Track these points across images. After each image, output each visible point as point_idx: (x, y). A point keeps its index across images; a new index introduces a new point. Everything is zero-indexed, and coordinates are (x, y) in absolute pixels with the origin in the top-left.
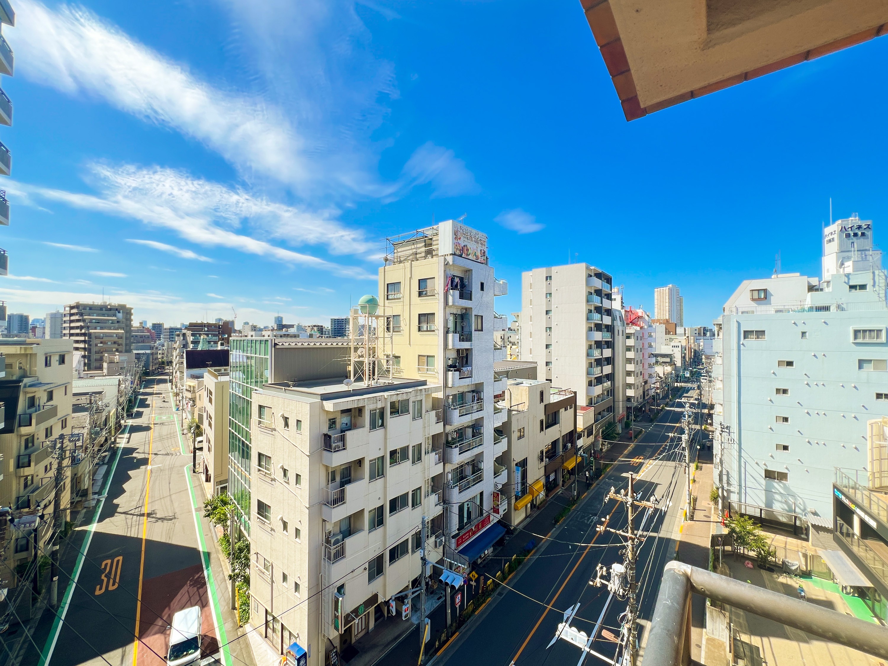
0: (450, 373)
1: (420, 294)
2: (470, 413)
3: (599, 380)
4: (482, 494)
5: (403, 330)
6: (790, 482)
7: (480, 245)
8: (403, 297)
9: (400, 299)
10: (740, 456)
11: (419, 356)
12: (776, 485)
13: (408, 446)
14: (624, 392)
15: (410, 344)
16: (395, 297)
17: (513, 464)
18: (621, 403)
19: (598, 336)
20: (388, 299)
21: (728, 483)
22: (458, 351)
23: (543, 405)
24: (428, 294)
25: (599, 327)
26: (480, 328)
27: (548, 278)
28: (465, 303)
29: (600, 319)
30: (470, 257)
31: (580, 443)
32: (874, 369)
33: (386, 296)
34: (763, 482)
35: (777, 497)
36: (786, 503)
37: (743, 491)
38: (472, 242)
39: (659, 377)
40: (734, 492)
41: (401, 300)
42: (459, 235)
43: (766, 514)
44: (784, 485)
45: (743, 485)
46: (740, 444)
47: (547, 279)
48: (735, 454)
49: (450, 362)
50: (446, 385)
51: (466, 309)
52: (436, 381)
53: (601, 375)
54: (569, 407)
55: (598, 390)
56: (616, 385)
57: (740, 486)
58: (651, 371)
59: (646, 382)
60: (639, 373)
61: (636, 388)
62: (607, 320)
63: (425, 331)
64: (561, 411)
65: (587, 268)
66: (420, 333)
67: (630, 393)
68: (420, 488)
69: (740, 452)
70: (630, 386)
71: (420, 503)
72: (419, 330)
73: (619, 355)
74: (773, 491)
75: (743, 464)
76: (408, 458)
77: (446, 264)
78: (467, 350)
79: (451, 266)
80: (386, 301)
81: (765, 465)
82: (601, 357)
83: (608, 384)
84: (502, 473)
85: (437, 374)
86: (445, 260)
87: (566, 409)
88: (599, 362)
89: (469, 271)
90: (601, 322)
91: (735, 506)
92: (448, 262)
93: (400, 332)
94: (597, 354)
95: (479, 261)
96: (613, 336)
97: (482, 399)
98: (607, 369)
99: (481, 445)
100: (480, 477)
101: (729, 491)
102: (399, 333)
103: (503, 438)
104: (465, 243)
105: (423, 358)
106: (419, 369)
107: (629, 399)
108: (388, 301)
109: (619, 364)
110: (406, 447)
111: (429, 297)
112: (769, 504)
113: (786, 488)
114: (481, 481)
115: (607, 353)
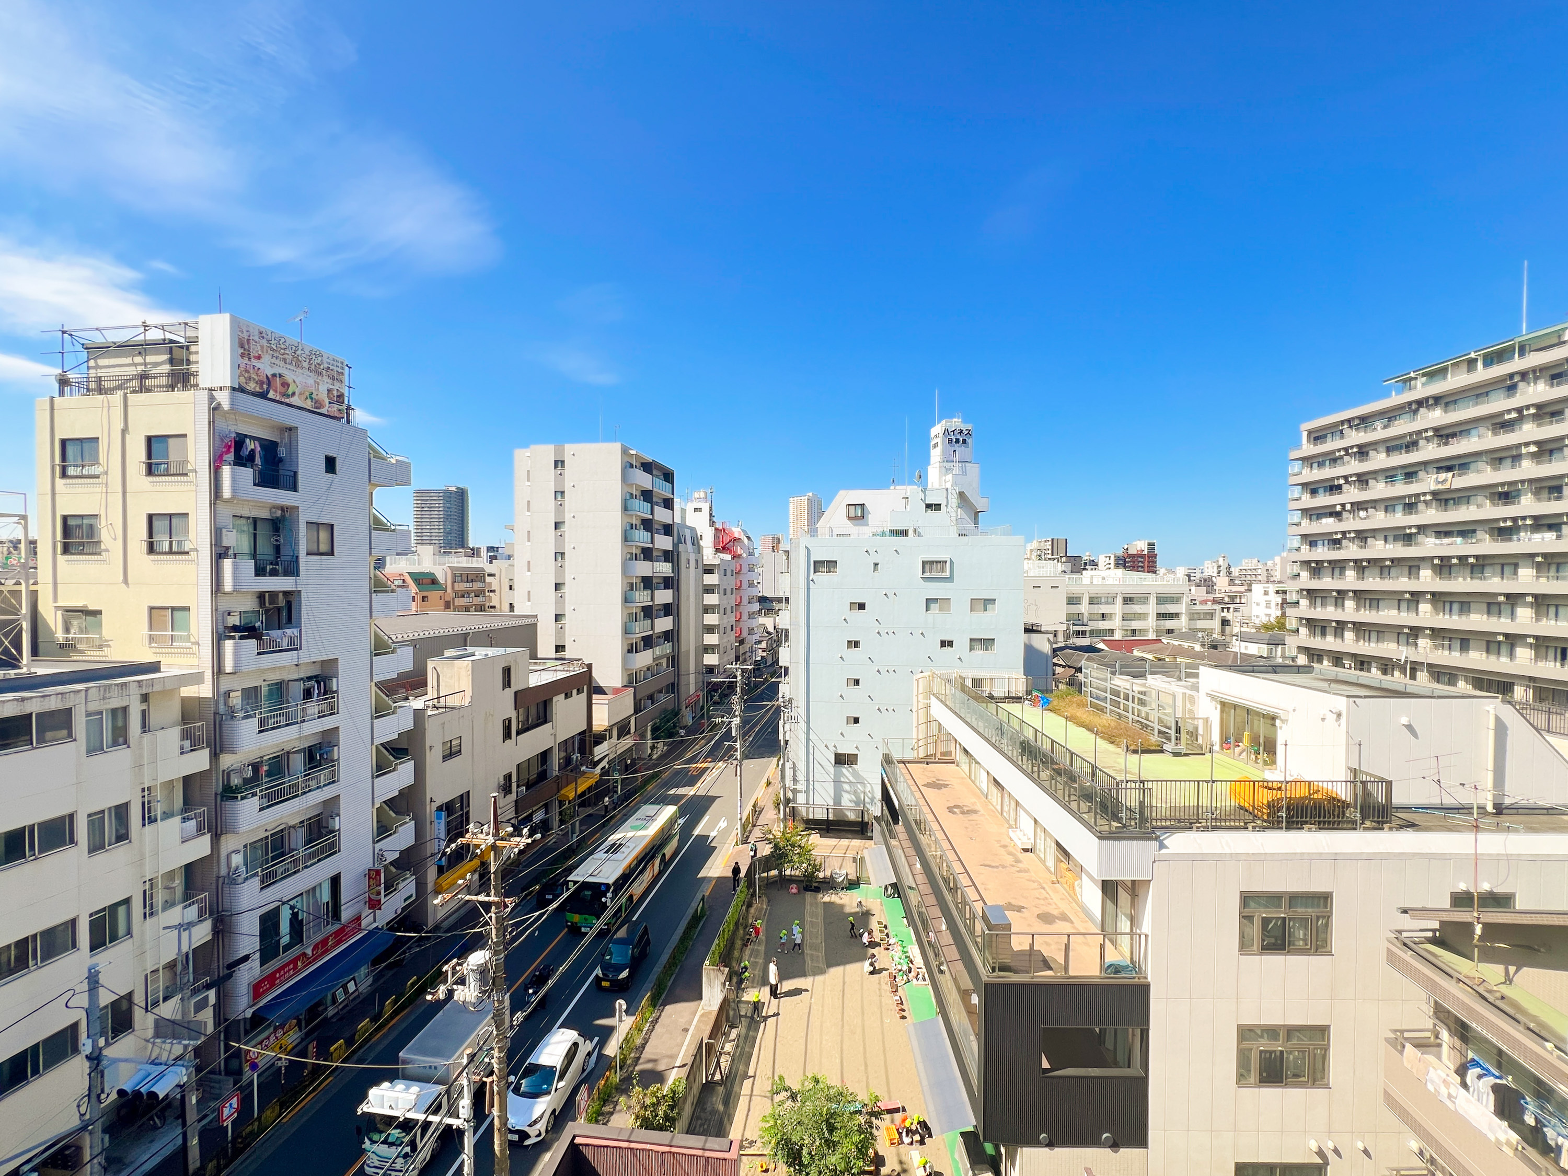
0: (229, 645)
1: (150, 470)
2: (297, 723)
3: (648, 642)
4: (335, 881)
5: (107, 550)
6: (860, 767)
7: (326, 379)
8: (106, 473)
9: (97, 477)
10: (808, 740)
11: (151, 609)
12: (844, 770)
13: (71, 816)
14: (699, 659)
15: (126, 581)
16: (85, 472)
17: (430, 809)
18: (692, 678)
19: (644, 568)
20: (64, 475)
21: (795, 780)
22: (261, 596)
23: (509, 693)
24: (172, 471)
25: (648, 554)
26: (324, 547)
27: (559, 463)
28: (279, 497)
29: (649, 540)
30: (295, 400)
31: (600, 751)
32: (940, 610)
33: (58, 469)
34: (831, 769)
35: (846, 787)
36: (855, 793)
37: (811, 787)
38: (299, 370)
39: (768, 633)
40: (800, 792)
41: (102, 479)
42: (255, 350)
43: (834, 815)
44: (854, 770)
45: (811, 779)
46: (808, 722)
47: (556, 467)
48: (803, 737)
49: (234, 620)
50: (218, 670)
51: (282, 509)
52: (195, 661)
53: (651, 632)
54: (575, 692)
55: (644, 659)
56: (683, 648)
57: (808, 780)
58: (753, 623)
59: (742, 642)
60: (729, 628)
61: (722, 651)
62: (663, 542)
63: (166, 553)
64: (555, 699)
65: (625, 451)
66: (152, 557)
67: (711, 659)
68: (127, 901)
69: (808, 734)
70: (708, 649)
71: (129, 932)
72: (151, 549)
73: (688, 599)
74: (842, 779)
75: (811, 751)
76: (72, 841)
77: (215, 409)
78: (286, 593)
79: (227, 412)
80: (60, 482)
81: (835, 746)
82: (651, 603)
83: (667, 648)
84: (400, 829)
85: (195, 648)
86: (212, 398)
87: (567, 696)
88: (648, 612)
89: (290, 429)
90: (651, 546)
91: (803, 811)
92: (219, 404)
93: (100, 554)
94: (642, 598)
95: (323, 411)
96: (676, 568)
97: (336, 692)
98: (664, 624)
99: (334, 782)
100: (332, 845)
101: (795, 791)
102: (96, 557)
103: (401, 763)
104: (277, 370)
105: (163, 612)
106: (152, 639)
107: (710, 670)
108: (64, 481)
109: (688, 614)
110: (62, 818)
111: (173, 478)
112: (837, 800)
113: (856, 774)
114: (335, 853)
115: (664, 596)
